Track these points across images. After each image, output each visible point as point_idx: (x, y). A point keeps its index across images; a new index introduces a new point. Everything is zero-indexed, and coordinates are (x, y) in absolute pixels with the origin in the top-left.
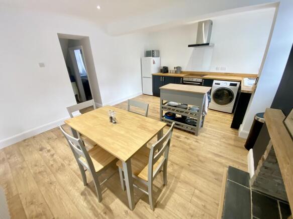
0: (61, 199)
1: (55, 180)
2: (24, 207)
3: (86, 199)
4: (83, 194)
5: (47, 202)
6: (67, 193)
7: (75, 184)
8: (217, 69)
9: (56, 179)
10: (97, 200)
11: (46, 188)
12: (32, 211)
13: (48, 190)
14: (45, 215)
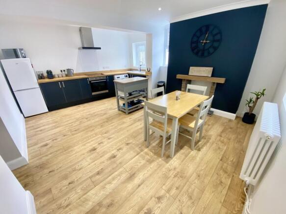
0: (208, 161)
1: (195, 173)
2: (227, 187)
3: (202, 148)
4: (199, 150)
5: (214, 170)
6: (202, 159)
7: (194, 157)
8: (103, 68)
9: (193, 173)
10: (200, 143)
11: (204, 178)
12: (225, 178)
13: (205, 175)
14: (222, 167)
